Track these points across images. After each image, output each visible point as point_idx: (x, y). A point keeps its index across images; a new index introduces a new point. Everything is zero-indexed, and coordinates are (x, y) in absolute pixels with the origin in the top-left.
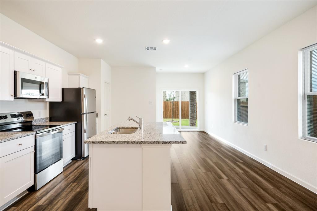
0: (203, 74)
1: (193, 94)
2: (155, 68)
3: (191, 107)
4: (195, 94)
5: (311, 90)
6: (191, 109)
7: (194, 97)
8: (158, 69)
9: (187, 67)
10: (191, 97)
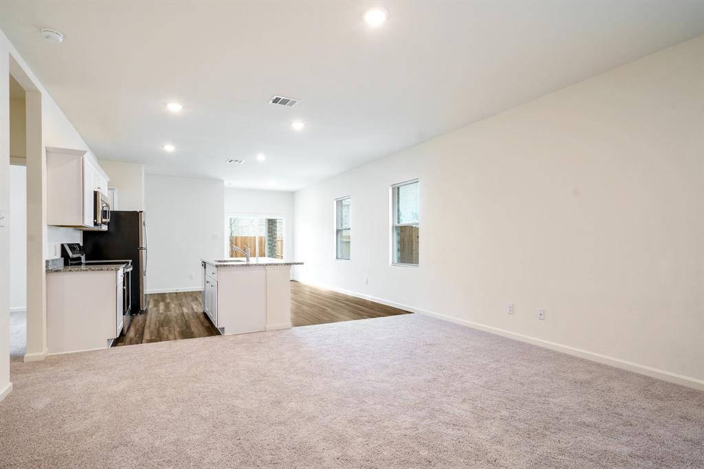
0: (292, 195)
1: (272, 223)
2: (223, 181)
3: (269, 244)
4: (276, 223)
5: (399, 222)
6: (270, 248)
7: (274, 228)
8: (226, 183)
9: (273, 184)
10: (269, 228)
